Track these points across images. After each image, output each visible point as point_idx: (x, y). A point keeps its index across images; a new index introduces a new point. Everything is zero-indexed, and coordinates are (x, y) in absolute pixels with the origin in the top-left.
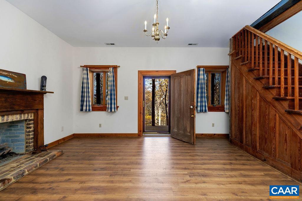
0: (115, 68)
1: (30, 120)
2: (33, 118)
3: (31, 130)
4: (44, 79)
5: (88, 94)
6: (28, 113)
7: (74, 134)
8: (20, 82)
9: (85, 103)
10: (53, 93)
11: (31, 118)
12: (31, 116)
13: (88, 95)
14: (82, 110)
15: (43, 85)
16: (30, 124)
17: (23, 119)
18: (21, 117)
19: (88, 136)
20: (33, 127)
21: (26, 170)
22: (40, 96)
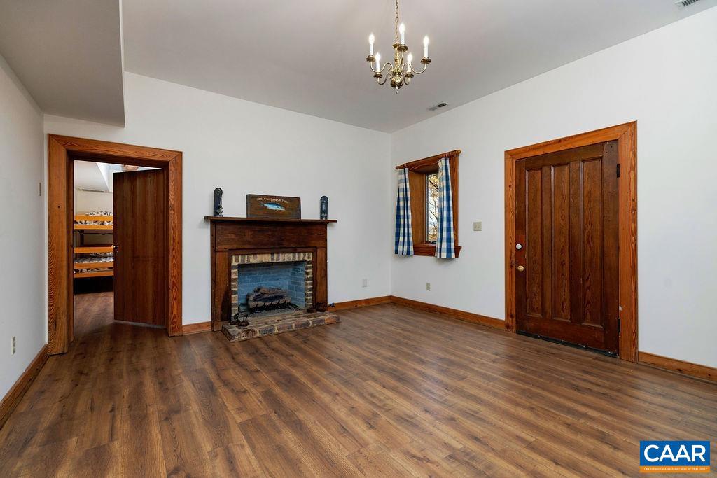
0: (453, 157)
1: (309, 263)
2: (311, 260)
3: (309, 276)
4: (324, 200)
5: (406, 220)
6: (304, 252)
7: (391, 296)
8: (292, 209)
9: (401, 239)
10: (336, 221)
11: (308, 260)
12: (308, 257)
13: (406, 222)
14: (397, 252)
15: (324, 211)
16: (307, 268)
17: (297, 259)
18: (294, 257)
19: (409, 304)
20: (311, 273)
21: (276, 328)
22: (319, 227)
